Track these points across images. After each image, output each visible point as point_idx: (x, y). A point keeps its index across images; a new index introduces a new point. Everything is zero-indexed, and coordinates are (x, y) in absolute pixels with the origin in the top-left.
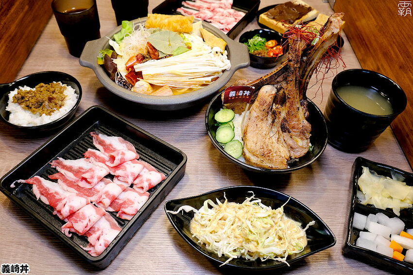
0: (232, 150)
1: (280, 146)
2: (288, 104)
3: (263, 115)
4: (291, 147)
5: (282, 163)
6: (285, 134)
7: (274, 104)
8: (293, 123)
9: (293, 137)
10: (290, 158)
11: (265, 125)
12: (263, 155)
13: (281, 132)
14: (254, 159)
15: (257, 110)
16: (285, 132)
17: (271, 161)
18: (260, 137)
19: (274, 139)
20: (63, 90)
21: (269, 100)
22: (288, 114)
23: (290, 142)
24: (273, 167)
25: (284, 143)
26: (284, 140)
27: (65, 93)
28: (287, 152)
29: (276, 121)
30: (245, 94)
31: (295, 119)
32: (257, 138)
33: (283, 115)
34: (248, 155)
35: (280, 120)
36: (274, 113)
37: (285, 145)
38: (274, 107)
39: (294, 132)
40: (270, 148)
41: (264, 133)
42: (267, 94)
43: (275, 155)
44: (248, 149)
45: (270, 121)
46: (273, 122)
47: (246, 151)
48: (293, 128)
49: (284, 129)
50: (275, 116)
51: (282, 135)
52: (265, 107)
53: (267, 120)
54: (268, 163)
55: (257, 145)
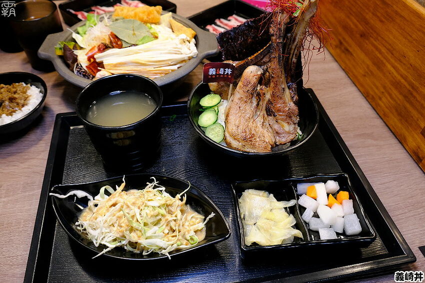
0: (213, 134)
1: (265, 131)
2: (272, 84)
3: (247, 97)
4: (277, 132)
5: (265, 148)
6: (270, 117)
7: (259, 85)
8: (279, 105)
9: (279, 121)
10: (275, 143)
11: (250, 108)
12: (245, 139)
13: (266, 115)
14: (235, 144)
15: (241, 91)
16: (270, 115)
17: (254, 146)
18: (243, 121)
19: (259, 124)
20: (26, 90)
21: (254, 80)
22: (273, 95)
23: (276, 127)
25: (269, 127)
26: (270, 125)
27: (29, 92)
28: (273, 138)
29: (261, 103)
31: (281, 101)
32: (240, 121)
33: (268, 96)
34: (229, 139)
35: (265, 102)
36: (258, 95)
37: (270, 129)
38: (258, 88)
39: (280, 115)
40: (253, 132)
41: (248, 116)
42: (252, 75)
43: (258, 139)
44: (229, 132)
45: (255, 104)
46: (258, 105)
47: (227, 135)
48: (279, 111)
49: (269, 112)
50: (259, 98)
51: (267, 120)
52: (249, 88)
53: (251, 102)
54: (252, 148)
55: (239, 128)
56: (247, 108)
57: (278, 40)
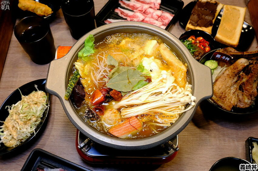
1: (233, 97)
3: (232, 75)
4: (240, 101)
5: (229, 106)
6: (240, 91)
9: (244, 95)
10: (236, 105)
12: (220, 97)
13: (238, 89)
15: (230, 71)
17: (223, 103)
18: (224, 86)
19: (232, 91)
21: (240, 68)
23: (241, 97)
24: (223, 106)
26: (238, 95)
29: (239, 82)
30: (226, 59)
32: (222, 86)
33: (244, 80)
35: (241, 82)
36: (239, 77)
37: (237, 97)
38: (241, 73)
40: (227, 95)
41: (228, 85)
42: (241, 64)
43: (227, 100)
45: (235, 80)
46: (236, 82)
49: (241, 88)
51: (238, 91)
52: (236, 71)
53: (233, 79)
54: (221, 103)
55: (220, 90)
56: (230, 81)
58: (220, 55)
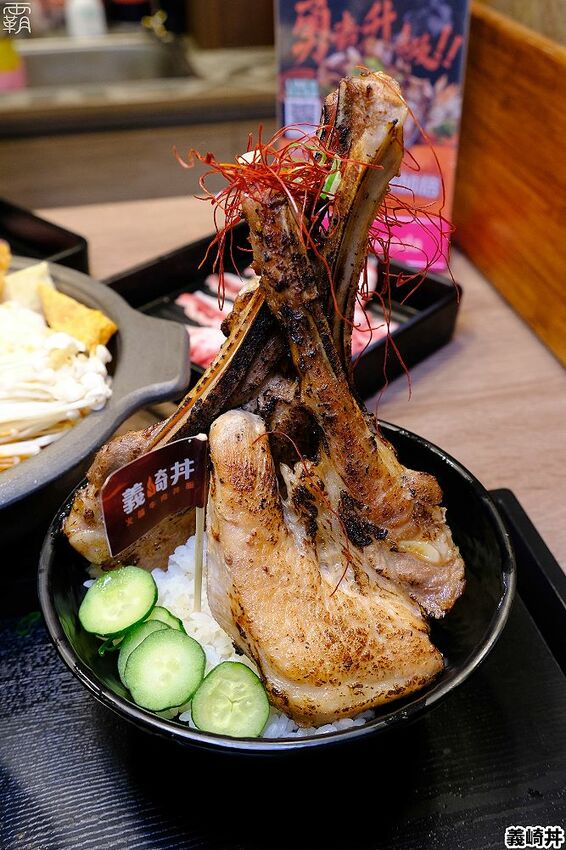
1: (378, 600)
2: (335, 444)
3: (268, 524)
4: (412, 583)
5: (419, 652)
6: (371, 548)
7: (285, 469)
8: (380, 500)
9: (402, 545)
10: (427, 618)
12: (349, 664)
13: (353, 551)
14: (326, 699)
15: (241, 516)
16: (368, 542)
17: (384, 668)
19: (347, 590)
21: (261, 459)
22: (352, 475)
24: (402, 684)
25: (382, 582)
26: (379, 572)
28: (408, 607)
29: (321, 520)
30: (176, 478)
31: (381, 482)
33: (335, 488)
34: (299, 696)
35: (334, 510)
36: (300, 498)
37: (390, 587)
38: (290, 478)
39: (396, 526)
40: (354, 625)
41: (306, 580)
43: (381, 640)
45: (300, 534)
46: (312, 529)
48: (388, 514)
49: (360, 533)
50: (308, 506)
51: (364, 559)
52: (261, 491)
53: (288, 533)
54: (378, 680)
55: (308, 639)
56: (288, 556)
57: (306, 296)
58: (138, 486)
